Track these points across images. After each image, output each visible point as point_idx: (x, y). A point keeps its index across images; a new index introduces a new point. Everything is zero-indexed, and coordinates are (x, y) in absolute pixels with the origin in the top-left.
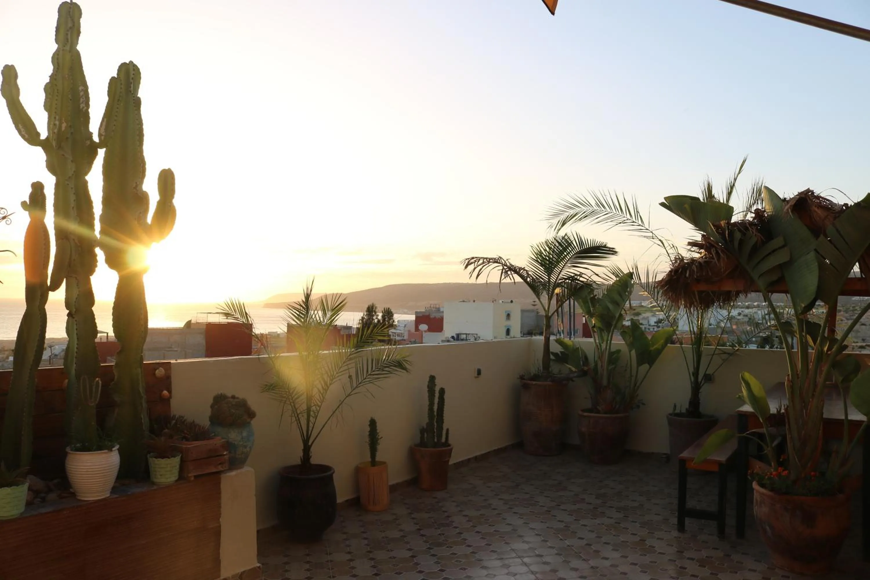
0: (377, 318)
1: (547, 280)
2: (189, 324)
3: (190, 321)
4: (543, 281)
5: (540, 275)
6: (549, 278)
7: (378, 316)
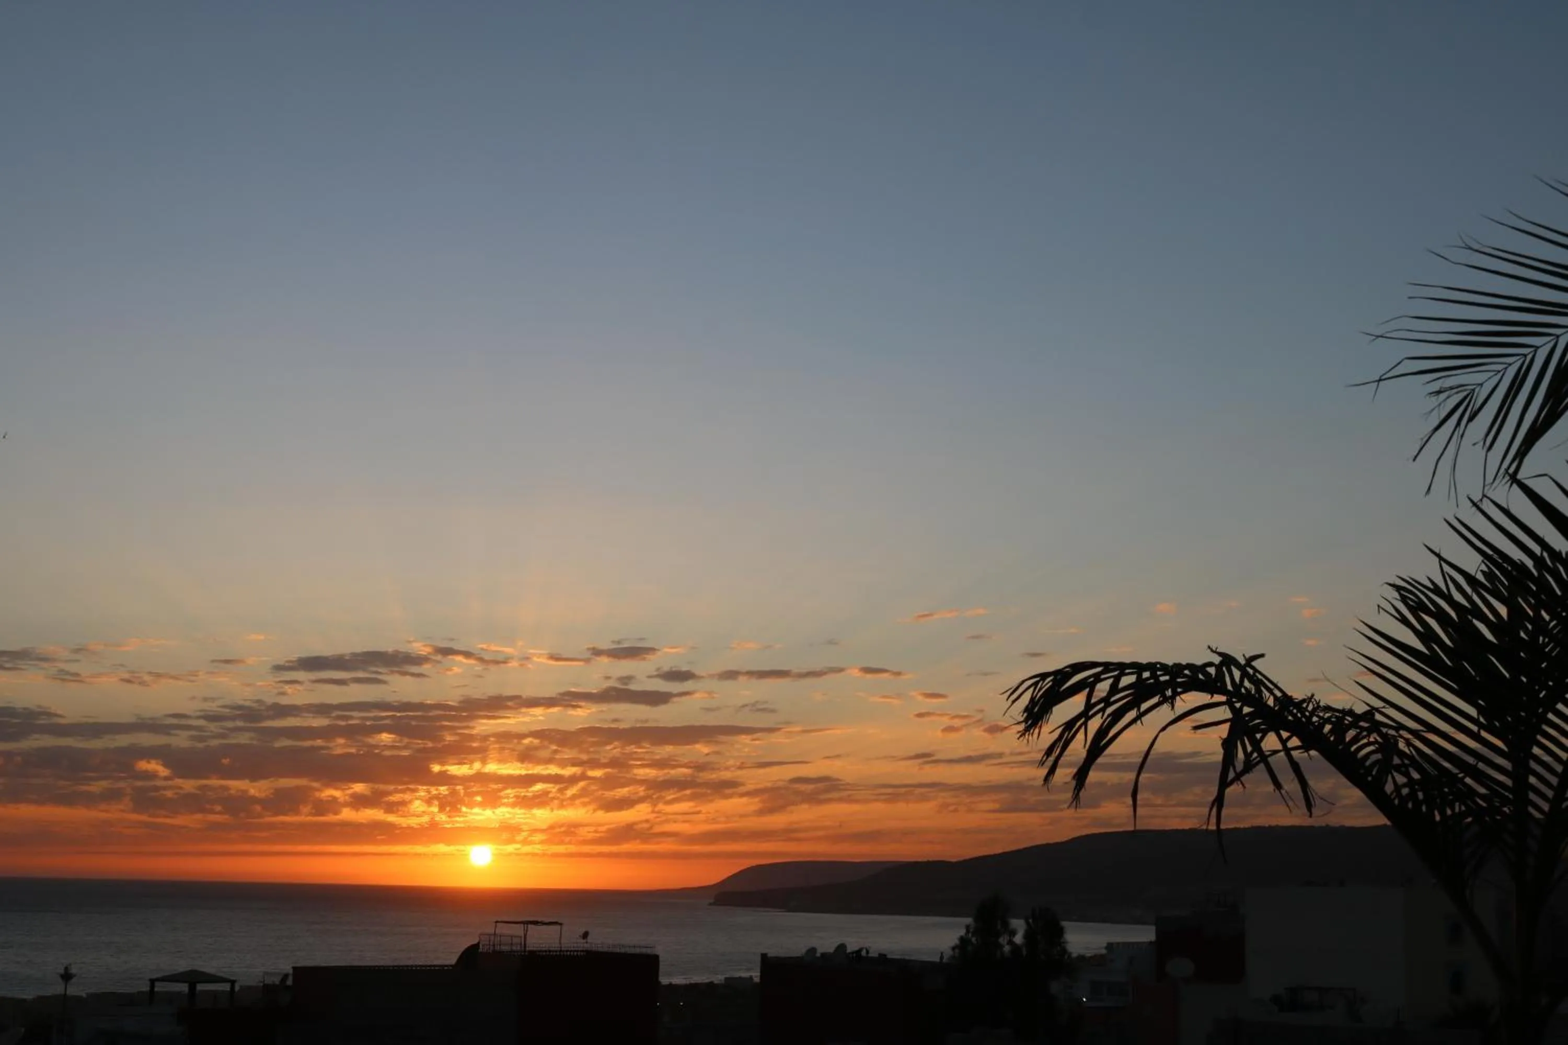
0: (1011, 942)
1: (1509, 782)
2: (471, 954)
3: (475, 947)
4: (1482, 790)
5: (1471, 760)
6: (1521, 771)
7: (1013, 933)
